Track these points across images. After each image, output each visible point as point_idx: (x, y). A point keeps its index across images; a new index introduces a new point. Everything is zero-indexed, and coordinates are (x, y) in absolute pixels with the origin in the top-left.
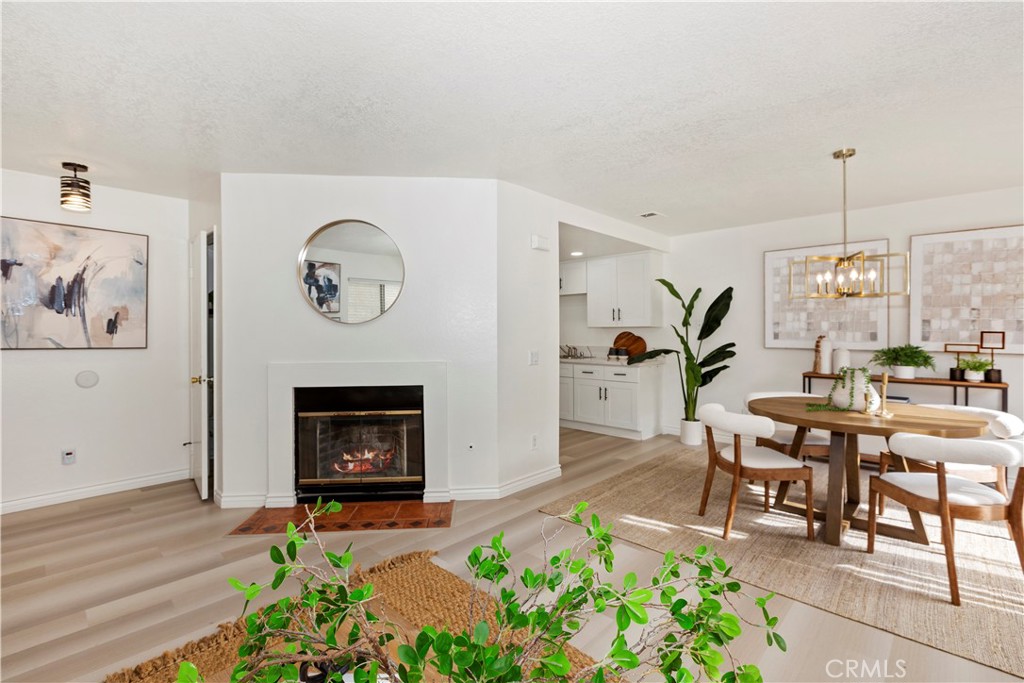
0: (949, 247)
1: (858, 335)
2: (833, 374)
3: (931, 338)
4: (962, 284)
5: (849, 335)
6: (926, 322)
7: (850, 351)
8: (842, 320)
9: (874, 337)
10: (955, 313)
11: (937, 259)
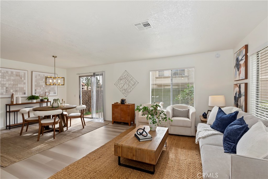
0: (39, 75)
1: (21, 93)
2: (16, 104)
3: (37, 93)
4: (42, 83)
5: (19, 93)
6: (36, 90)
7: (21, 97)
8: (17, 89)
9: (25, 94)
10: (40, 88)
11: (37, 77)
